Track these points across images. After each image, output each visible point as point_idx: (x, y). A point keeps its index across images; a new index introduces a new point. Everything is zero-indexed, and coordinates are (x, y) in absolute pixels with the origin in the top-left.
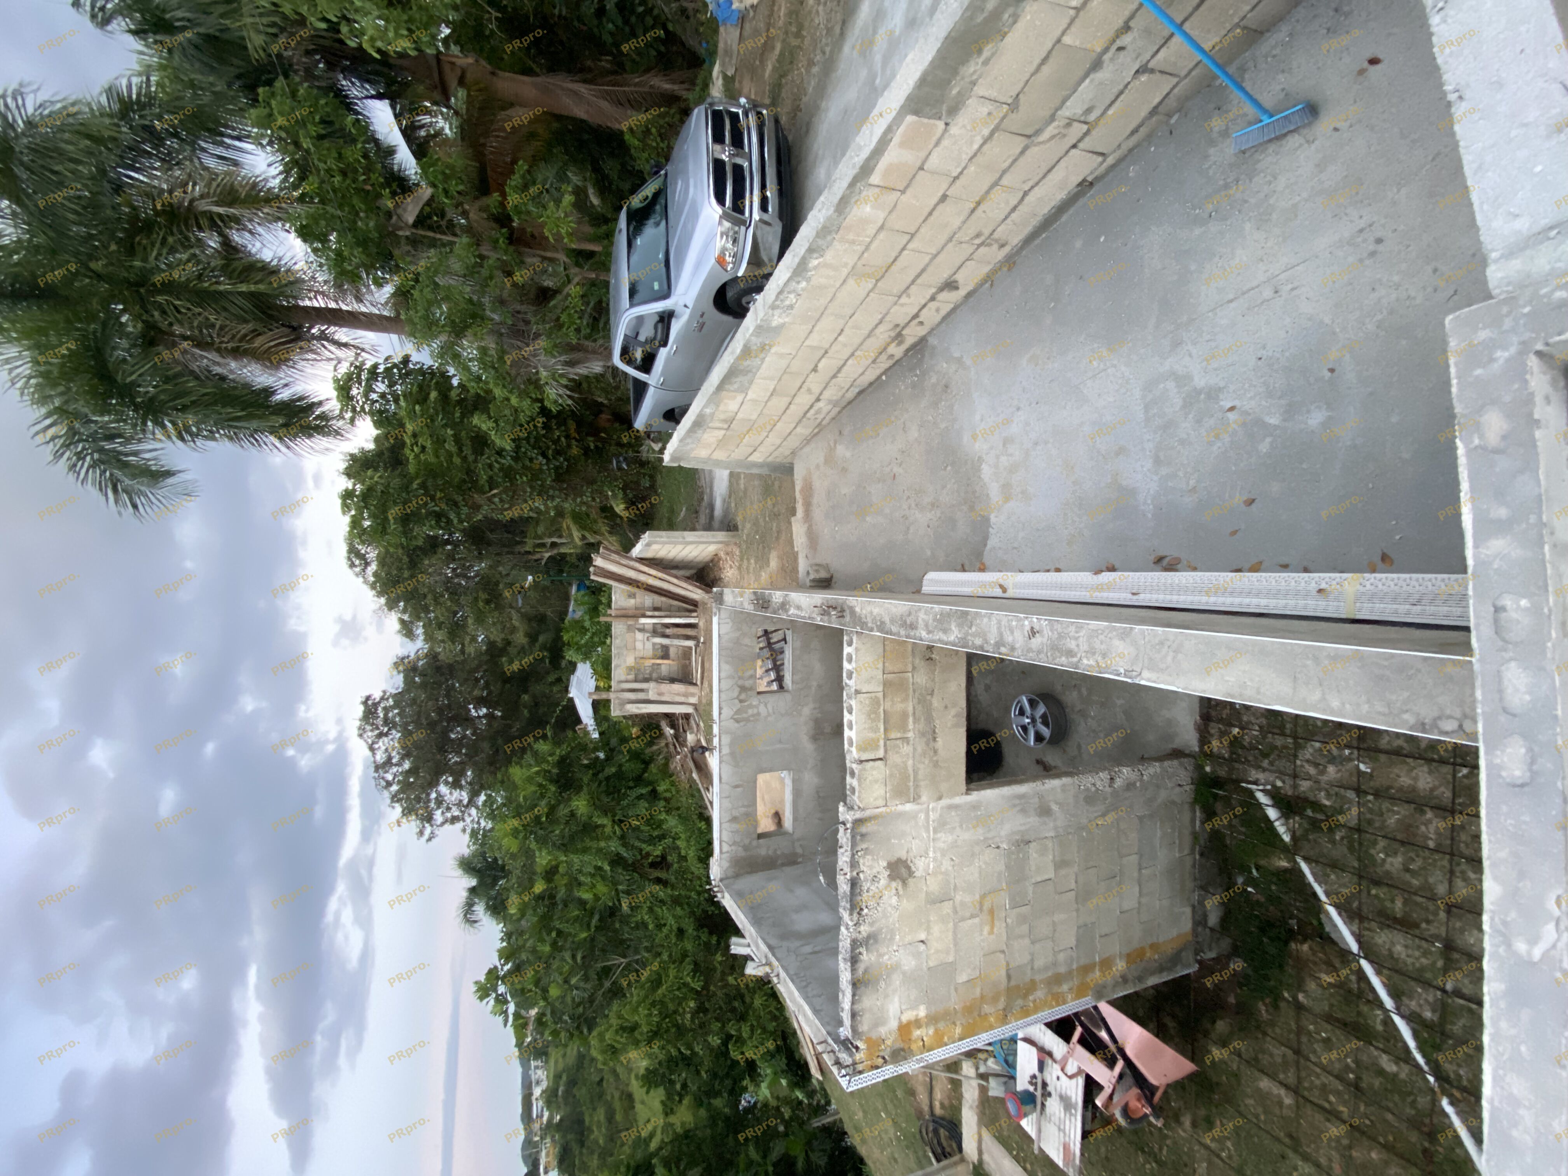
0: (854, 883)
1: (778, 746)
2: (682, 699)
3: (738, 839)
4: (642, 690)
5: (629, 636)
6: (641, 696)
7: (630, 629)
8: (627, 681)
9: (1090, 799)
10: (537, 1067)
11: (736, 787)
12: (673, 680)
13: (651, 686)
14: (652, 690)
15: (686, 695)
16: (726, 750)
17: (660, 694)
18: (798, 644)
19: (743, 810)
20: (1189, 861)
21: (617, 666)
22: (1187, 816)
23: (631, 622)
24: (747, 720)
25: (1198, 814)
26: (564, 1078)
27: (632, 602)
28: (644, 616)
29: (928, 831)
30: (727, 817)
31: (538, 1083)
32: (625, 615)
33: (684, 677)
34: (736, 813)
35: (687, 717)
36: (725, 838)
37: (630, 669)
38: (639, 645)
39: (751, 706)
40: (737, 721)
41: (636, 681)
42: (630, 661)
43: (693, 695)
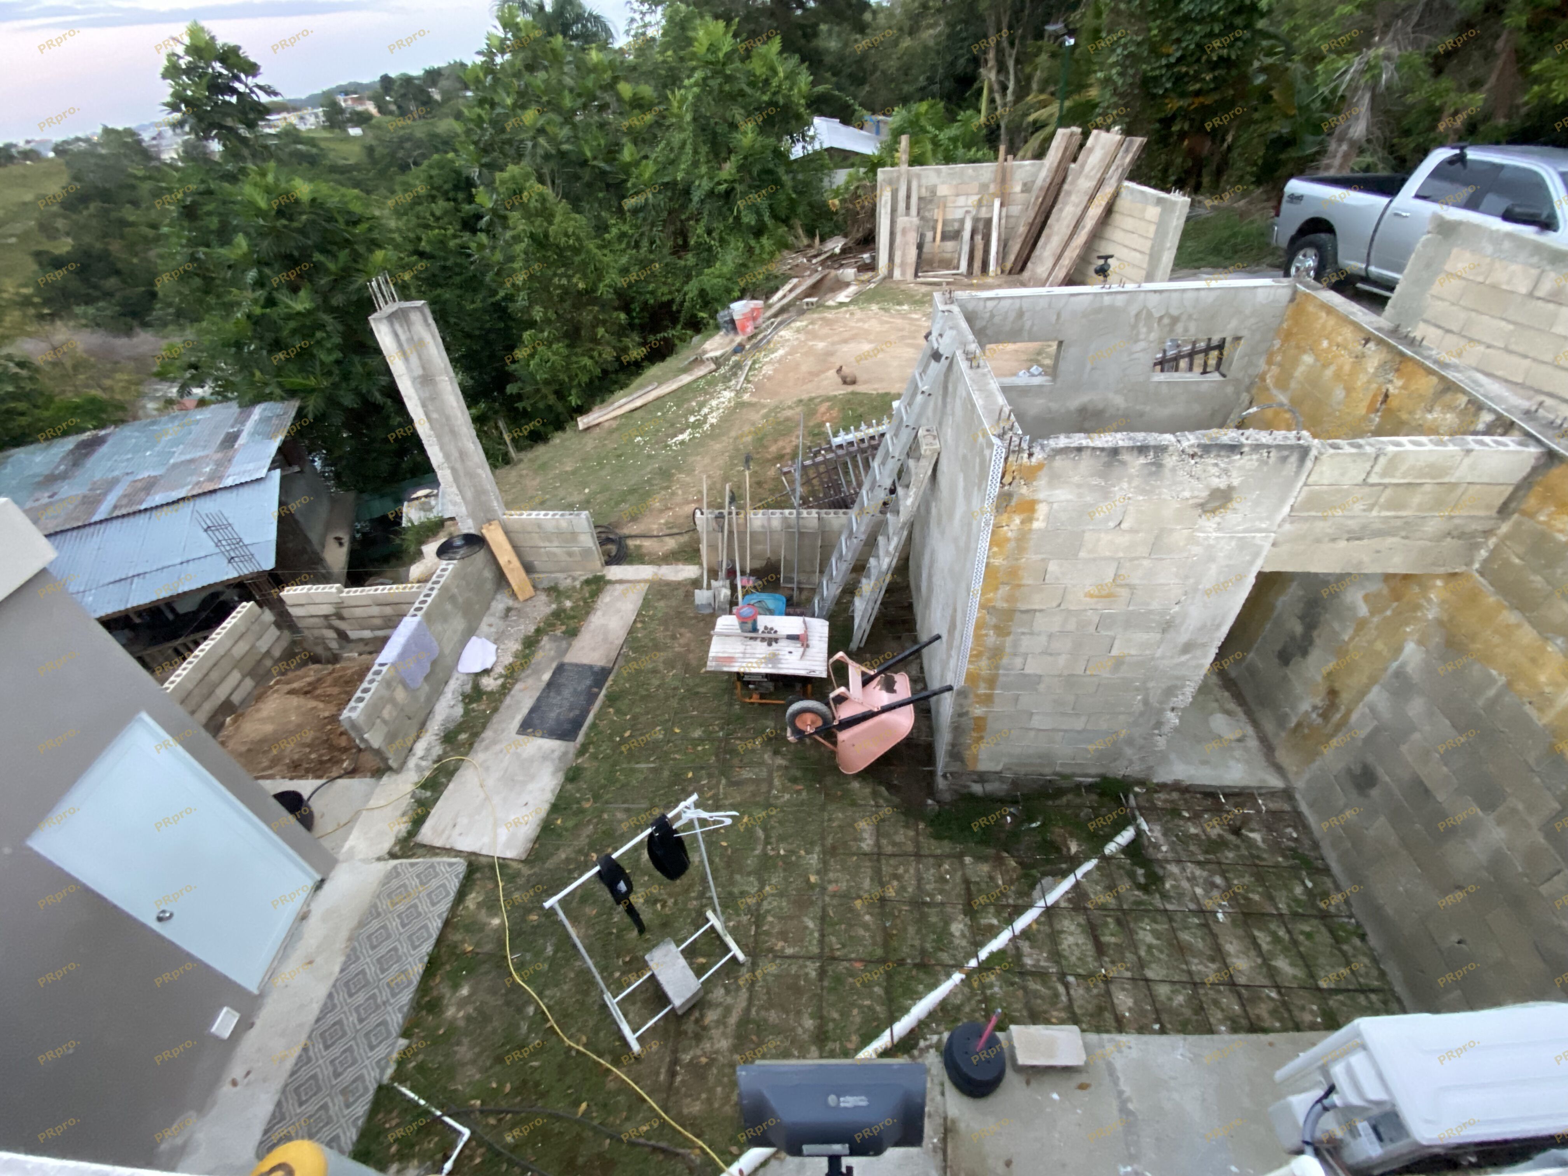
0: (1234, 448)
1: (1089, 367)
2: (897, 260)
3: (997, 320)
4: (908, 208)
5: (975, 186)
6: (902, 205)
7: (984, 187)
8: (920, 186)
9: (1170, 691)
10: (317, 116)
11: (1059, 315)
12: (920, 247)
13: (914, 219)
14: (908, 222)
15: (903, 265)
16: (1107, 300)
17: (904, 232)
18: (1204, 388)
19: (1028, 324)
20: (1047, 770)
21: (939, 172)
22: (1093, 771)
23: (992, 188)
24: (1135, 327)
25: (1090, 780)
26: (314, 151)
27: (1018, 188)
28: (1002, 205)
29: (1244, 531)
30: (1026, 305)
31: (302, 118)
32: (1004, 179)
33: (923, 264)
34: (1027, 316)
35: (871, 267)
36: (1003, 303)
37: (933, 191)
38: (961, 201)
39: (1150, 331)
40: (1137, 315)
41: (920, 199)
42: (943, 190)
43: (903, 273)
